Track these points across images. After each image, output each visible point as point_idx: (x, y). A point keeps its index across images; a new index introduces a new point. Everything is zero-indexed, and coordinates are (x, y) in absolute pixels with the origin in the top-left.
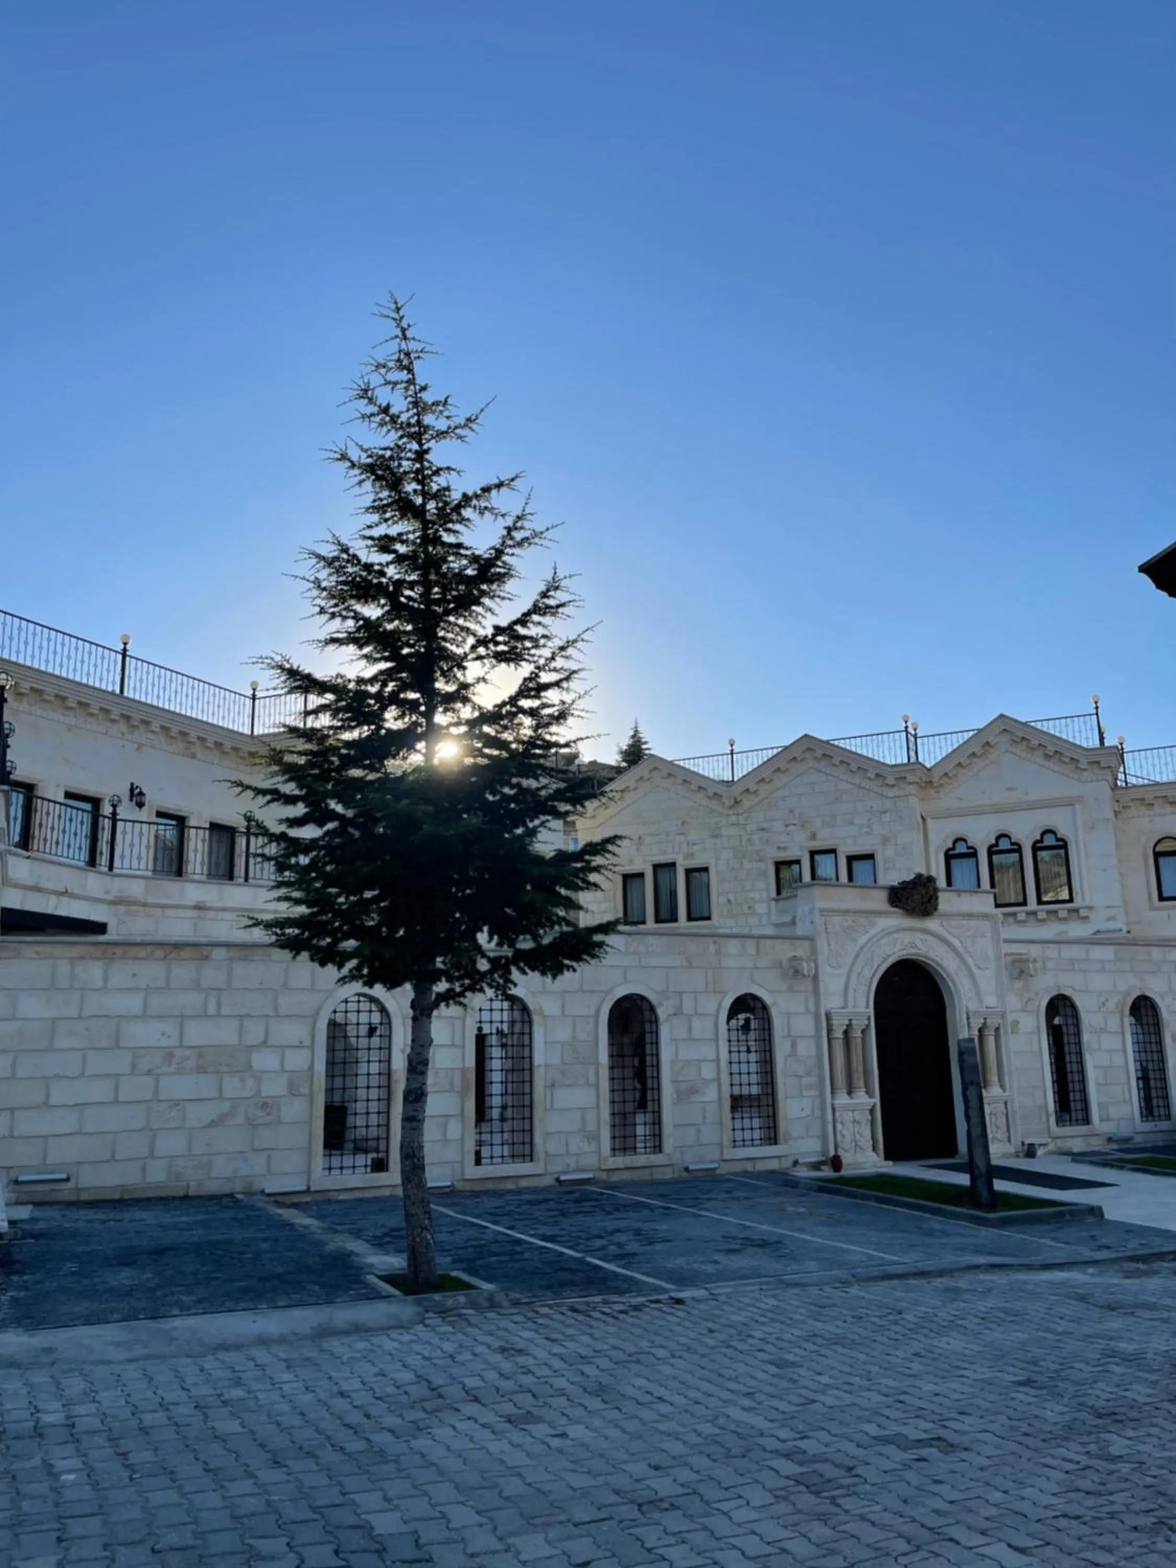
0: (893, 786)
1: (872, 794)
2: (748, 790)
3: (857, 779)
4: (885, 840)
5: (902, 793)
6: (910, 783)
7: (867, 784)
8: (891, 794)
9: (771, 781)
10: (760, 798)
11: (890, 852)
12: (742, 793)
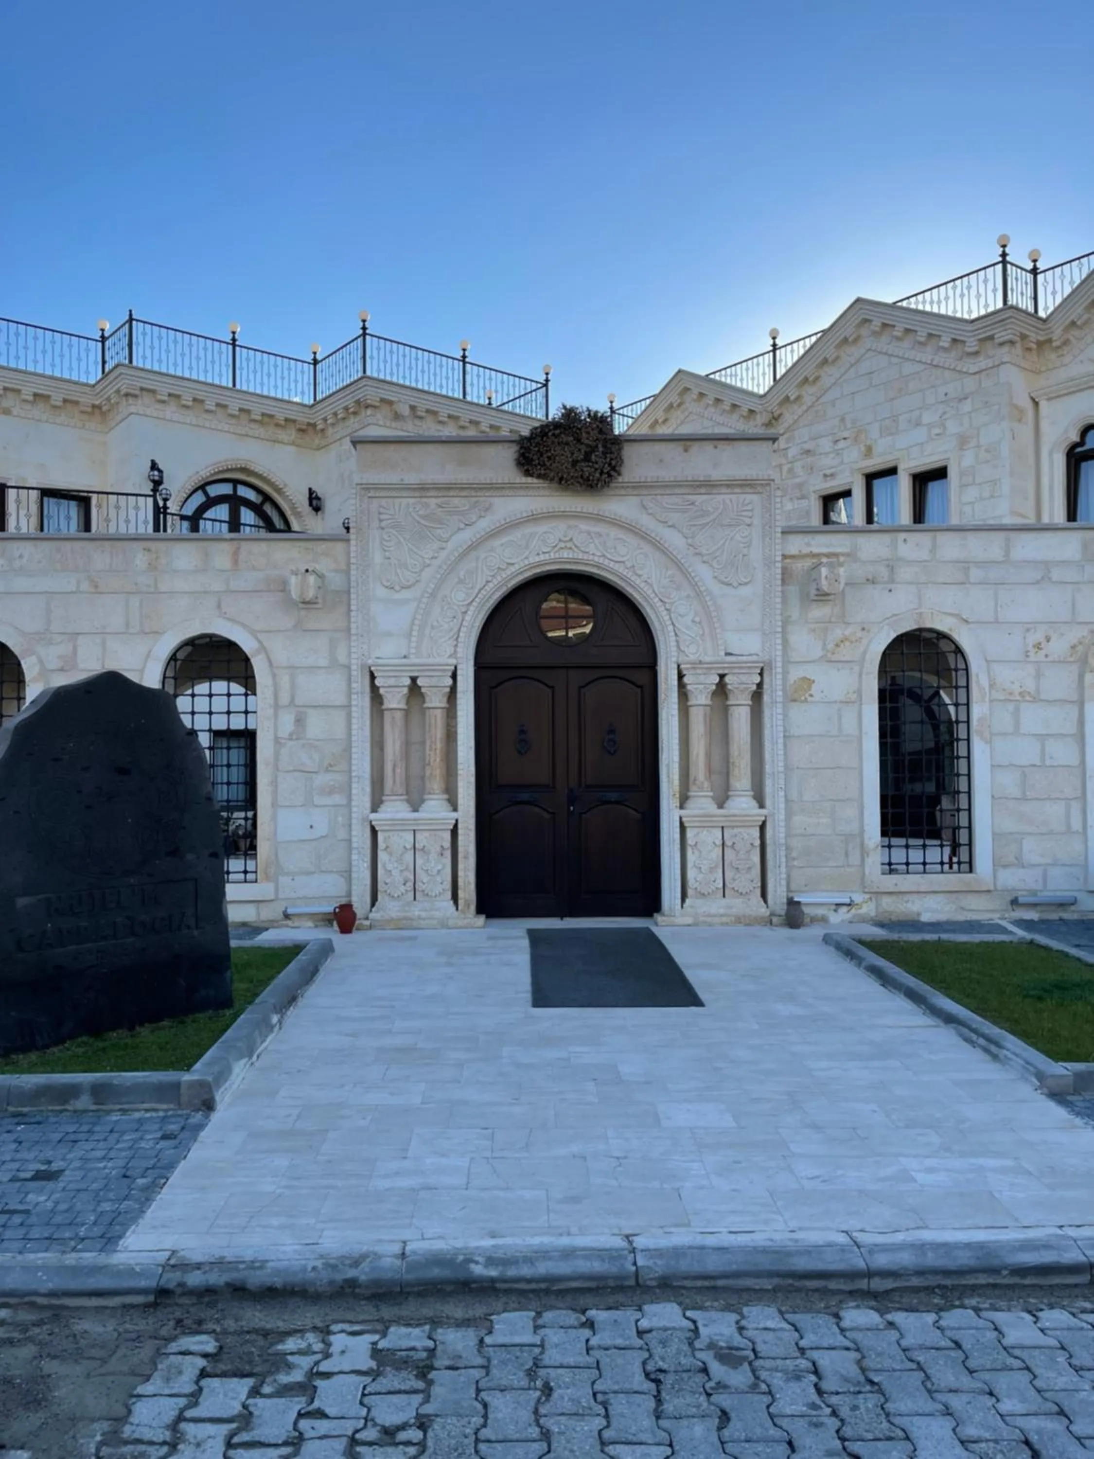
0: (976, 353)
1: (947, 374)
2: (787, 398)
3: (927, 354)
4: (963, 441)
5: (990, 363)
6: (1001, 344)
7: (941, 359)
8: (973, 369)
9: (817, 379)
10: (804, 408)
11: (968, 459)
12: (781, 404)
